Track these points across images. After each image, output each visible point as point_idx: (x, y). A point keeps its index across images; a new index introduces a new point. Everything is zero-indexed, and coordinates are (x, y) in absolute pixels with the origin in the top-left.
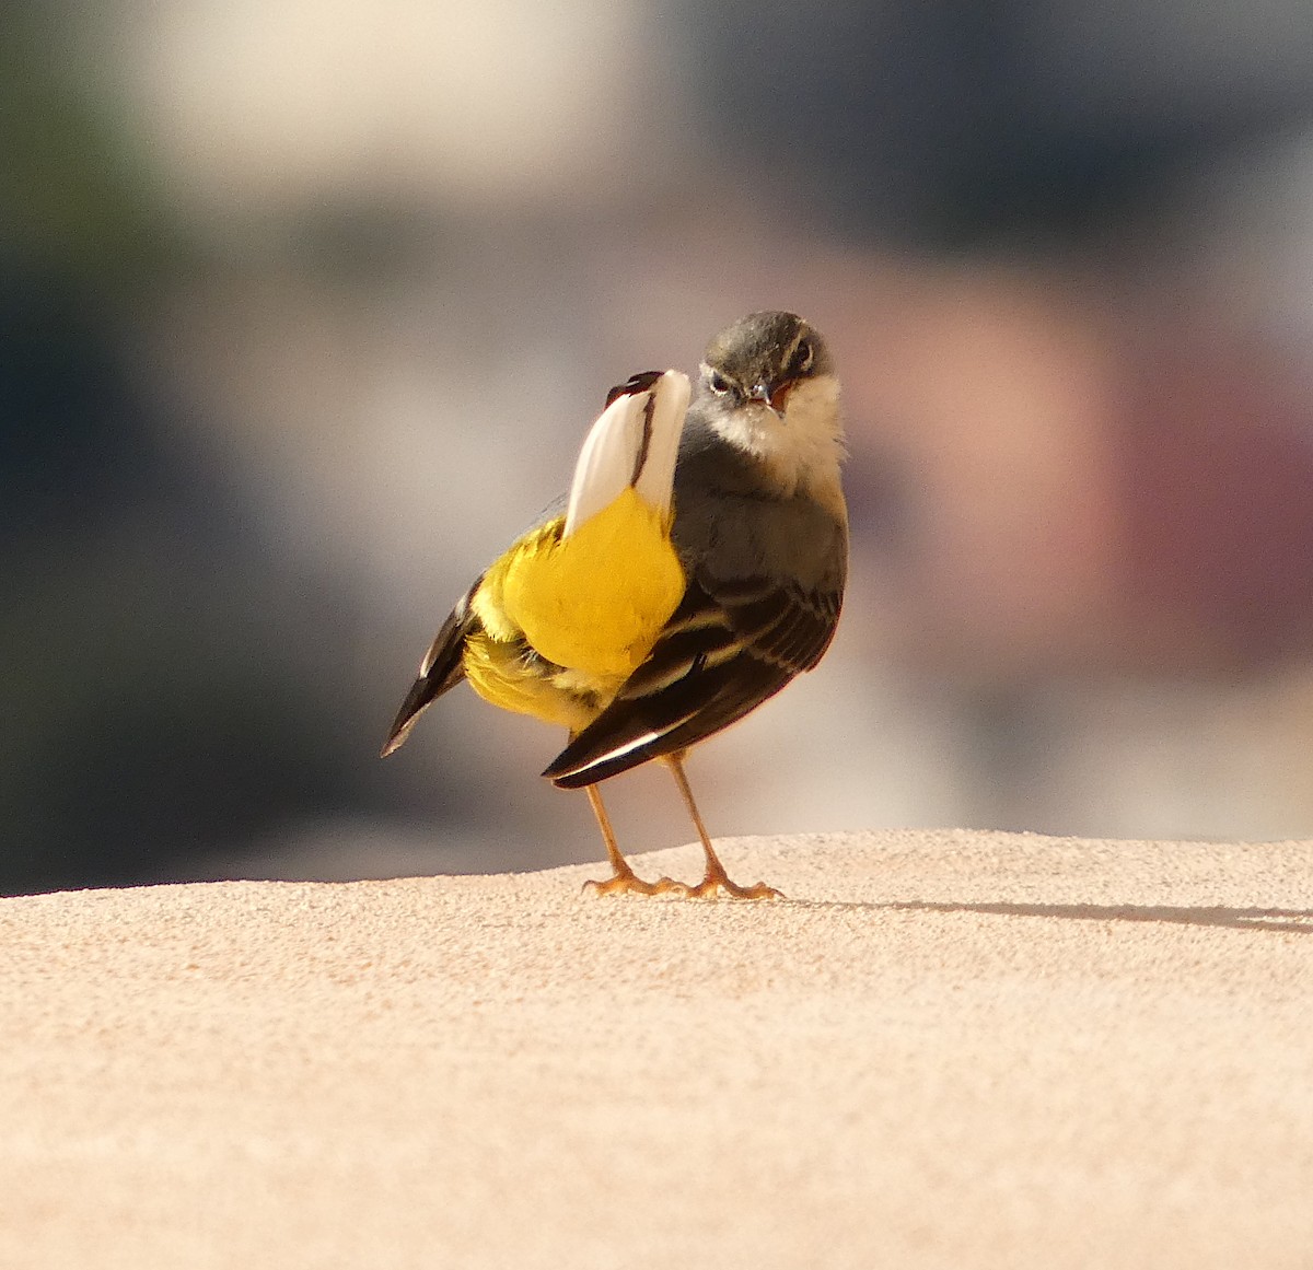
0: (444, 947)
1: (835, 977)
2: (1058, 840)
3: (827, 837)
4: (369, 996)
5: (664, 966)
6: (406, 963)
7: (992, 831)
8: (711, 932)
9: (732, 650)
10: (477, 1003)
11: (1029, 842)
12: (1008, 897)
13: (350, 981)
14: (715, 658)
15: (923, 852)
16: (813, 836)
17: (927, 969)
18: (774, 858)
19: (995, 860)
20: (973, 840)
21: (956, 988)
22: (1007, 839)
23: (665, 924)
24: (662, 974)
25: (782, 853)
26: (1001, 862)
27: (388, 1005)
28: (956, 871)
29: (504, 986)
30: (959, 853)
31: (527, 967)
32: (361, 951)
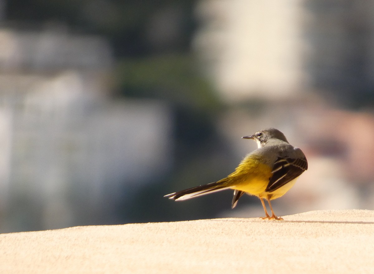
0: (265, 229)
1: (332, 235)
2: (371, 211)
3: (331, 211)
4: (252, 238)
5: (303, 232)
6: (259, 232)
7: (360, 209)
8: (311, 227)
9: (288, 164)
10: (271, 239)
11: (366, 211)
12: (362, 221)
13: (249, 235)
14: (286, 165)
15: (348, 213)
16: (329, 210)
17: (348, 233)
18: (322, 214)
19: (360, 214)
20: (357, 211)
21: (353, 236)
22: (362, 211)
23: (303, 225)
24: (303, 234)
25: (324, 213)
26: (361, 215)
27: (256, 239)
28: (353, 216)
29: (276, 236)
30: (354, 213)
31: (280, 233)
32: (251, 230)
